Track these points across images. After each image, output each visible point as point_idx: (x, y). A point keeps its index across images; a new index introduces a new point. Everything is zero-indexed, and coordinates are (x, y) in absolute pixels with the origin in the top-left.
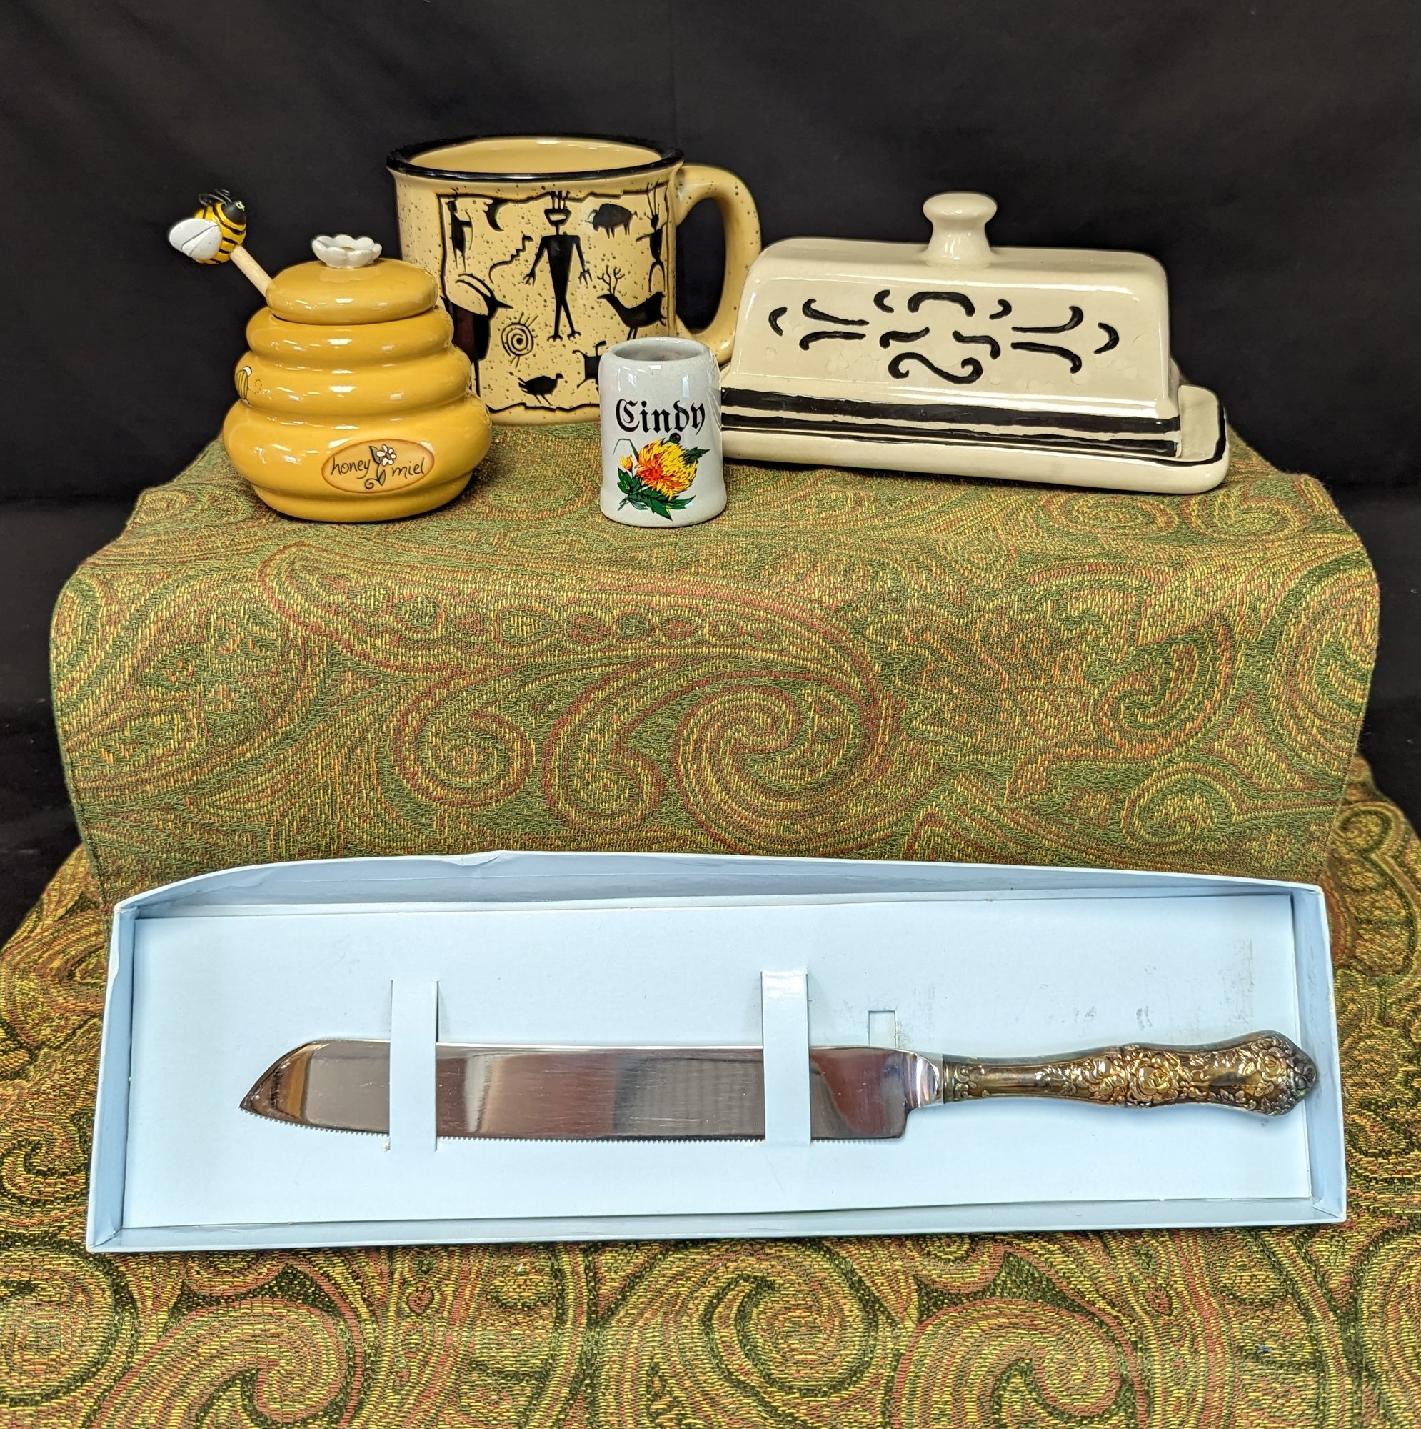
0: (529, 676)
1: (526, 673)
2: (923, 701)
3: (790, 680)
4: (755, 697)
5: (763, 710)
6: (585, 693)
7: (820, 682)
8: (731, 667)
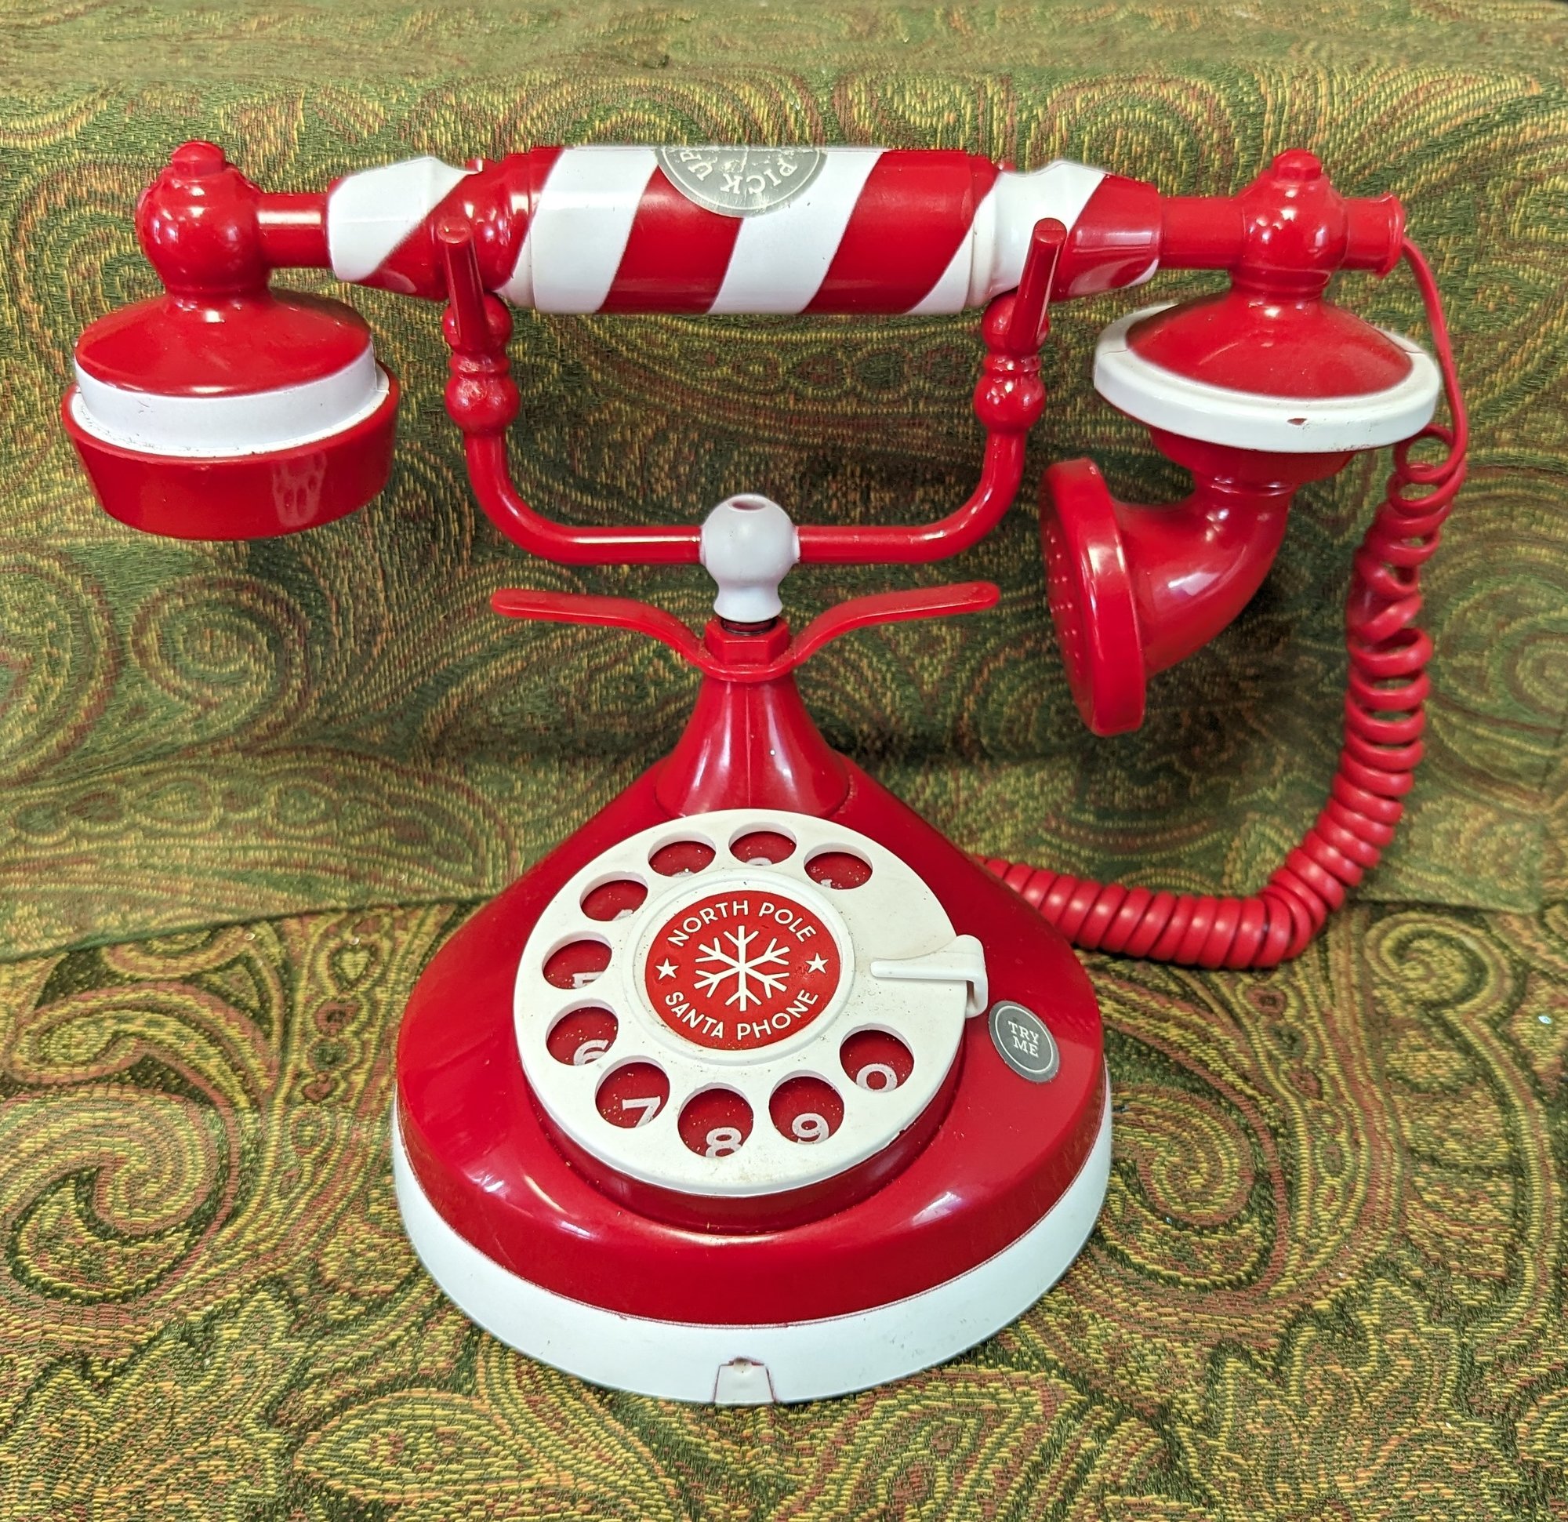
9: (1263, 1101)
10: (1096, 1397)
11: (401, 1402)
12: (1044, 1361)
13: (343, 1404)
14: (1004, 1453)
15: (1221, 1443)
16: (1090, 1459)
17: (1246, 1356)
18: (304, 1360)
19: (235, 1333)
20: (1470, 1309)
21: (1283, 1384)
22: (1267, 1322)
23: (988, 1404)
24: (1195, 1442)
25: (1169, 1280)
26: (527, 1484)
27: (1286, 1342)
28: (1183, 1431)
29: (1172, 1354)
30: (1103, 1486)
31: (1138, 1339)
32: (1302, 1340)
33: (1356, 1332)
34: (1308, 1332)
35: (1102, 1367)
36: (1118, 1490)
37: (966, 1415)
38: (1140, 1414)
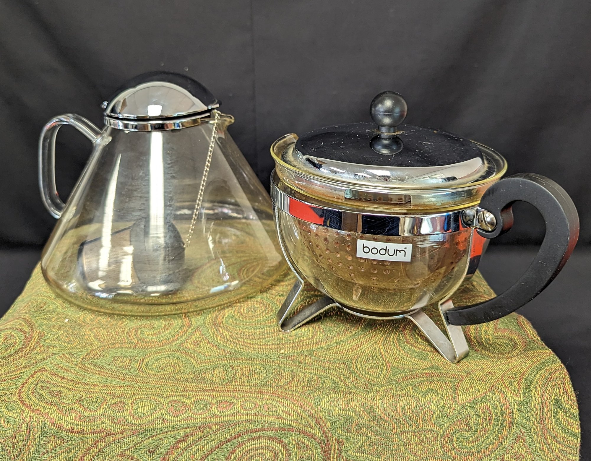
0: (146, 435)
1: (145, 434)
2: (353, 441)
3: (283, 432)
4: (265, 442)
5: (270, 449)
6: (176, 443)
7: (299, 433)
8: (252, 427)
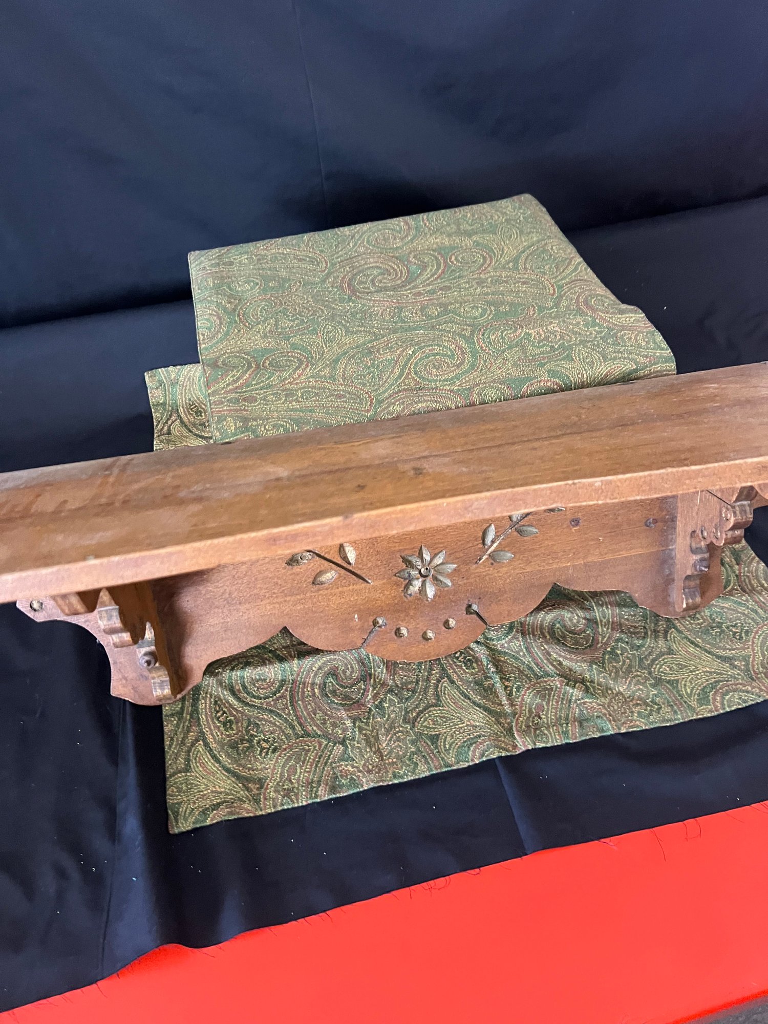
9: (585, 602)
10: (569, 680)
11: (430, 711)
12: (557, 674)
13: (418, 715)
14: (556, 697)
15: (596, 685)
16: (572, 694)
17: (596, 664)
18: (405, 707)
19: (387, 705)
20: (638, 646)
21: (605, 669)
22: (598, 654)
23: (548, 687)
24: (591, 685)
25: (577, 649)
26: (464, 725)
27: (604, 659)
28: (588, 684)
29: (581, 666)
30: (576, 699)
31: (574, 664)
32: (606, 658)
33: (617, 655)
34: (607, 656)
35: (568, 672)
36: (579, 700)
37: (545, 691)
38: (579, 682)
